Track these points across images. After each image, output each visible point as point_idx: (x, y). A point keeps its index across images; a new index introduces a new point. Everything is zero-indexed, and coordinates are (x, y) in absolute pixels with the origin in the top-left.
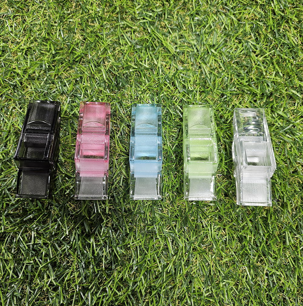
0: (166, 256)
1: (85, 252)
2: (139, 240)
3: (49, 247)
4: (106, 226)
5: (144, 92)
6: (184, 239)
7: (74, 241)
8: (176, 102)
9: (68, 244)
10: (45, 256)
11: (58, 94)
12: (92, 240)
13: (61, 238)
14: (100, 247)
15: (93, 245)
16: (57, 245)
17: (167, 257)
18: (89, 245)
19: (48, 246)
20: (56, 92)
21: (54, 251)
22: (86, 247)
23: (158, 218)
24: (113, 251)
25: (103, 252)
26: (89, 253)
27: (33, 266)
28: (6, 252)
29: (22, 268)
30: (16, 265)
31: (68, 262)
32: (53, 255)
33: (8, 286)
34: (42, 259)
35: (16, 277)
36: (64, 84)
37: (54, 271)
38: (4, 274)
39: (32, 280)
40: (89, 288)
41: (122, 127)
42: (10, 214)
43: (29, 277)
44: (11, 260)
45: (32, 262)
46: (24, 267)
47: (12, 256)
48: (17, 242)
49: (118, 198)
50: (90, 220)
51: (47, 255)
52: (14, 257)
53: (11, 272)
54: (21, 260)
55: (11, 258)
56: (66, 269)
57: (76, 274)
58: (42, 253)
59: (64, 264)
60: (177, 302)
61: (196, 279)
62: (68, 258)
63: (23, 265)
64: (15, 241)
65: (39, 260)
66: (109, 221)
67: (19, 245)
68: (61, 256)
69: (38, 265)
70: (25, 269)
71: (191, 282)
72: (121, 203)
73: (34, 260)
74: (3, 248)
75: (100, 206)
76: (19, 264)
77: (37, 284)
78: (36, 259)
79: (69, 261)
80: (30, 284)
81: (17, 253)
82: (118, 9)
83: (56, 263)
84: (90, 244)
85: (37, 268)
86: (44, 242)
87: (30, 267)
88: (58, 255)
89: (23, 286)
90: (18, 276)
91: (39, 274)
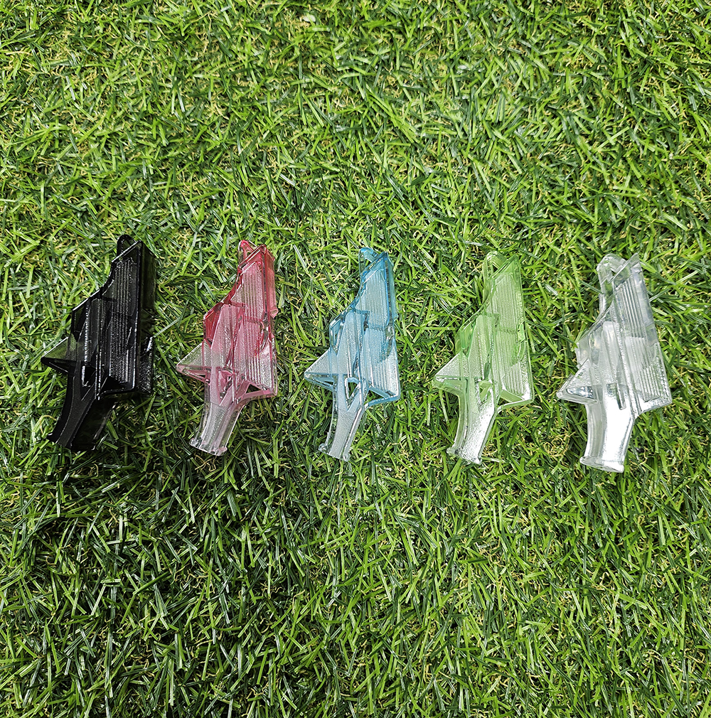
0: (401, 570)
1: (231, 560)
2: (343, 534)
3: (155, 549)
4: (273, 505)
5: (353, 222)
6: (439, 533)
7: (207, 536)
8: (420, 241)
9: (194, 543)
10: (145, 569)
11: (173, 228)
12: (245, 534)
13: (179, 530)
14: (261, 551)
15: (246, 546)
16: (170, 545)
17: (404, 571)
18: (238, 545)
19: (152, 548)
20: (169, 223)
21: (166, 558)
22: (233, 550)
23: (386, 489)
24: (288, 558)
25: (267, 561)
26: (238, 561)
27: (120, 589)
28: (64, 559)
29: (97, 594)
30: (85, 587)
31: (194, 582)
32: (162, 567)
33: (67, 632)
34: (139, 575)
35: (84, 612)
36: (185, 208)
37: (165, 601)
38: (61, 607)
39: (118, 619)
40: (239, 636)
41: (307, 295)
42: (73, 480)
43: (113, 613)
44: (75, 576)
45: (118, 580)
46: (101, 593)
47: (76, 568)
48: (86, 539)
49: (299, 446)
50: (240, 492)
51: (149, 567)
52: (81, 571)
53: (75, 603)
54: (96, 577)
55: (75, 571)
56: (190, 597)
57: (211, 607)
58: (140, 563)
59: (185, 586)
60: (426, 668)
61: (465, 620)
62: (194, 574)
63: (100, 586)
64: (82, 536)
65: (133, 578)
66: (279, 495)
67: (92, 546)
68: (178, 569)
69: (132, 587)
70: (104, 595)
71: (454, 626)
72: (305, 456)
73: (124, 576)
74: (57, 551)
75: (262, 463)
76: (91, 586)
77: (128, 627)
78: (128, 575)
79: (195, 579)
80: (114, 628)
81: (88, 562)
82: (297, 53)
83: (168, 583)
84: (239, 543)
85: (128, 595)
86: (145, 538)
87: (114, 592)
88: (172, 566)
89: (100, 633)
90: (89, 611)
91: (132, 608)
